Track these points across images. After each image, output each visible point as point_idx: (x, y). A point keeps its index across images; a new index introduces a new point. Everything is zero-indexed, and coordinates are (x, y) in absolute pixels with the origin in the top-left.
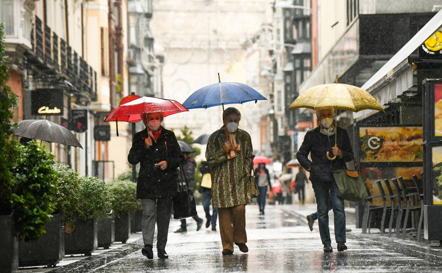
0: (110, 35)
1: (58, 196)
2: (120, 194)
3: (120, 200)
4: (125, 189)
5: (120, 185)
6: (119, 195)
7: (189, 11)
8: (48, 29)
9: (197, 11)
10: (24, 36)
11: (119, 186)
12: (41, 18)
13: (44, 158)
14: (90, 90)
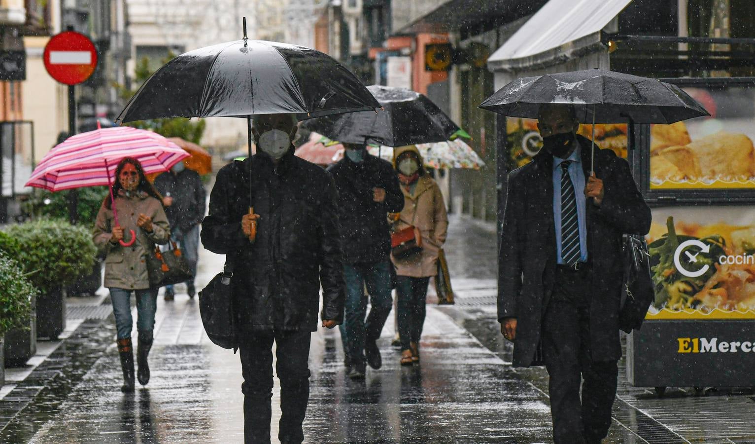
2: (47, 248)
3: (47, 260)
4: (56, 239)
5: (47, 231)
6: (44, 250)
11: (45, 233)
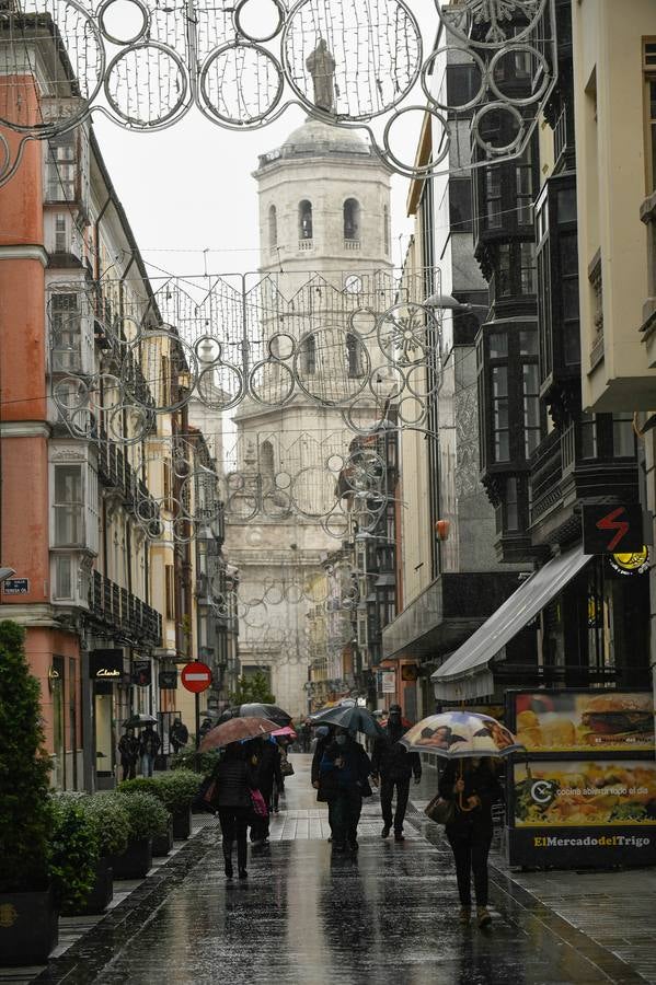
0: (176, 573)
1: (104, 837)
2: (180, 787)
3: (181, 794)
4: (185, 781)
5: (181, 777)
7: (265, 525)
8: (108, 582)
9: (274, 526)
10: (81, 598)
12: (101, 572)
13: (84, 824)
14: (154, 638)
